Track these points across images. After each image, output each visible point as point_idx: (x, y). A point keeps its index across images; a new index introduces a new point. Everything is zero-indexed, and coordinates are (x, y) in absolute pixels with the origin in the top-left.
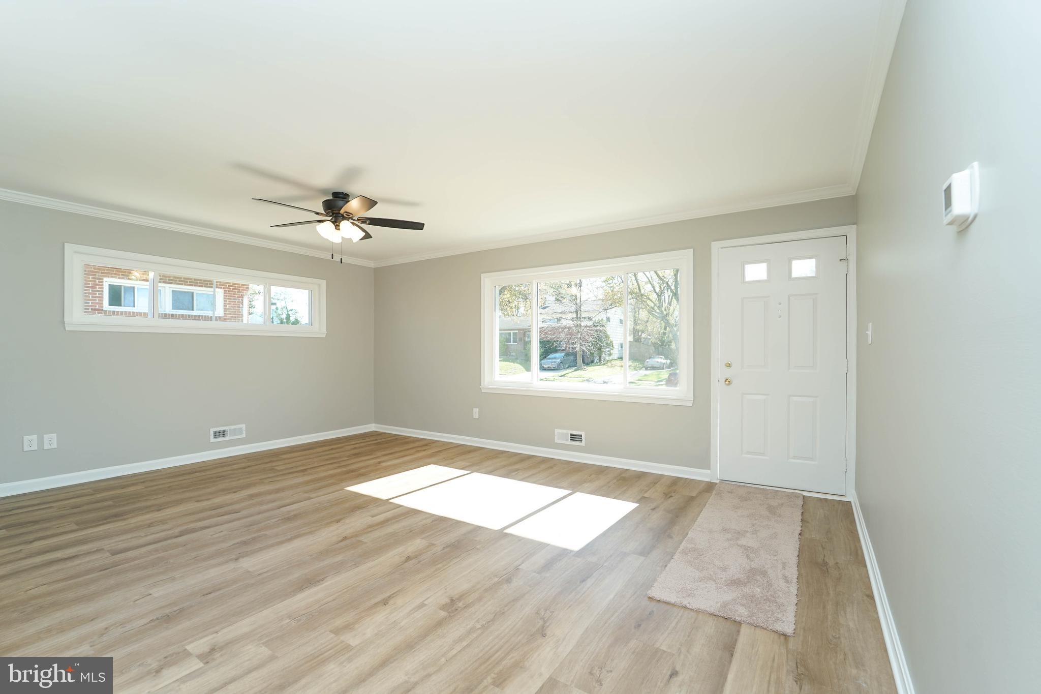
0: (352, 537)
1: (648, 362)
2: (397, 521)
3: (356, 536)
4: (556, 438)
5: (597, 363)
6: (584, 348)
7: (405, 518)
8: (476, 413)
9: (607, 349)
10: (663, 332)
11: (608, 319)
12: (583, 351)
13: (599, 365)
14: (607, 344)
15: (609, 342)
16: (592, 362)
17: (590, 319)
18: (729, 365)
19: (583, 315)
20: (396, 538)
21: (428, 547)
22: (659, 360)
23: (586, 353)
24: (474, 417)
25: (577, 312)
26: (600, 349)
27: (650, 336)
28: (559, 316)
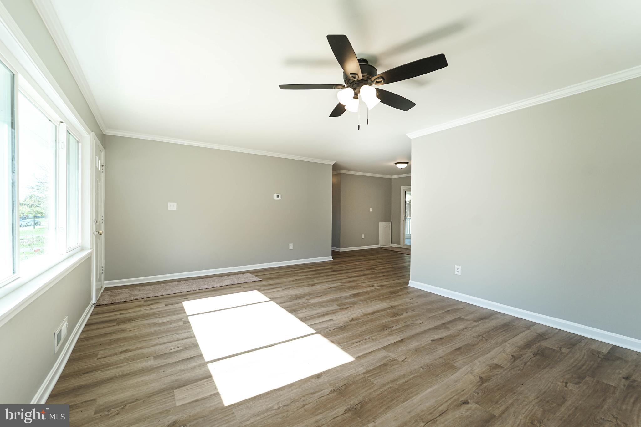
0: (343, 309)
2: (318, 314)
3: (340, 309)
7: (313, 315)
20: (322, 305)
21: (309, 299)
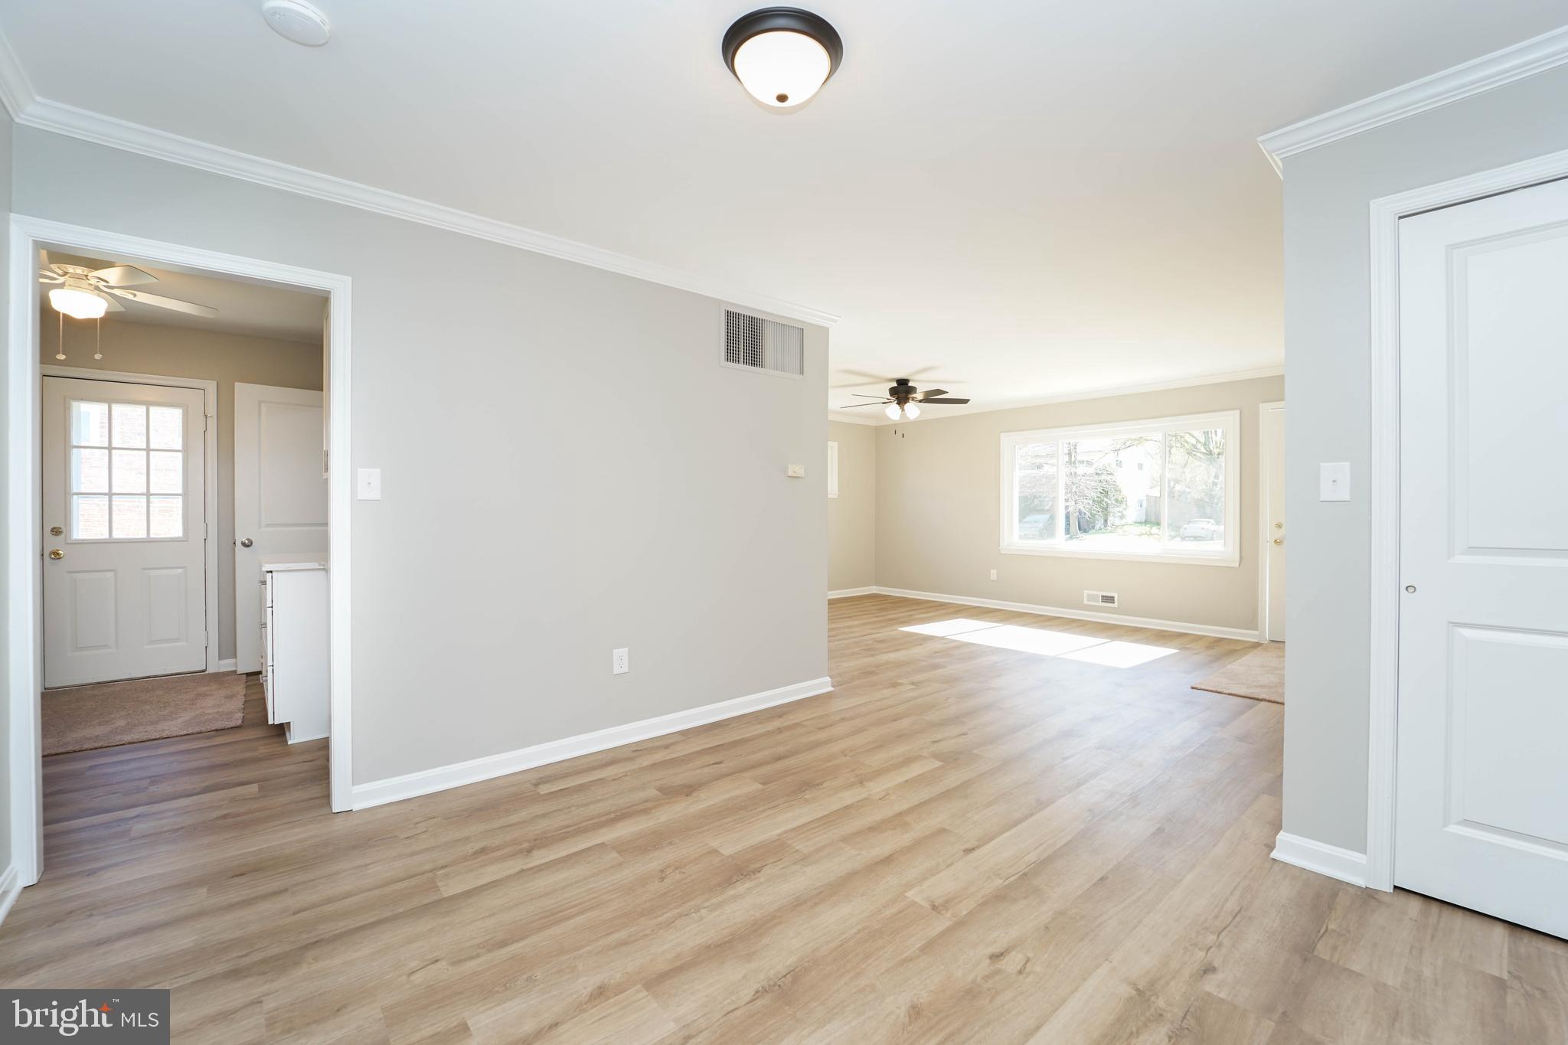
1: (1185, 529)
4: (1085, 600)
5: (1100, 529)
6: (1082, 508)
8: (994, 574)
9: (1117, 509)
10: (1213, 482)
11: (1119, 464)
12: (1080, 512)
13: (1104, 533)
14: (1117, 500)
15: (1120, 498)
16: (1093, 527)
17: (1090, 463)
18: (1279, 526)
19: (1079, 458)
22: (1204, 525)
23: (1085, 514)
24: (992, 579)
25: (1070, 454)
26: (1105, 510)
27: (1189, 487)
28: (1041, 460)
